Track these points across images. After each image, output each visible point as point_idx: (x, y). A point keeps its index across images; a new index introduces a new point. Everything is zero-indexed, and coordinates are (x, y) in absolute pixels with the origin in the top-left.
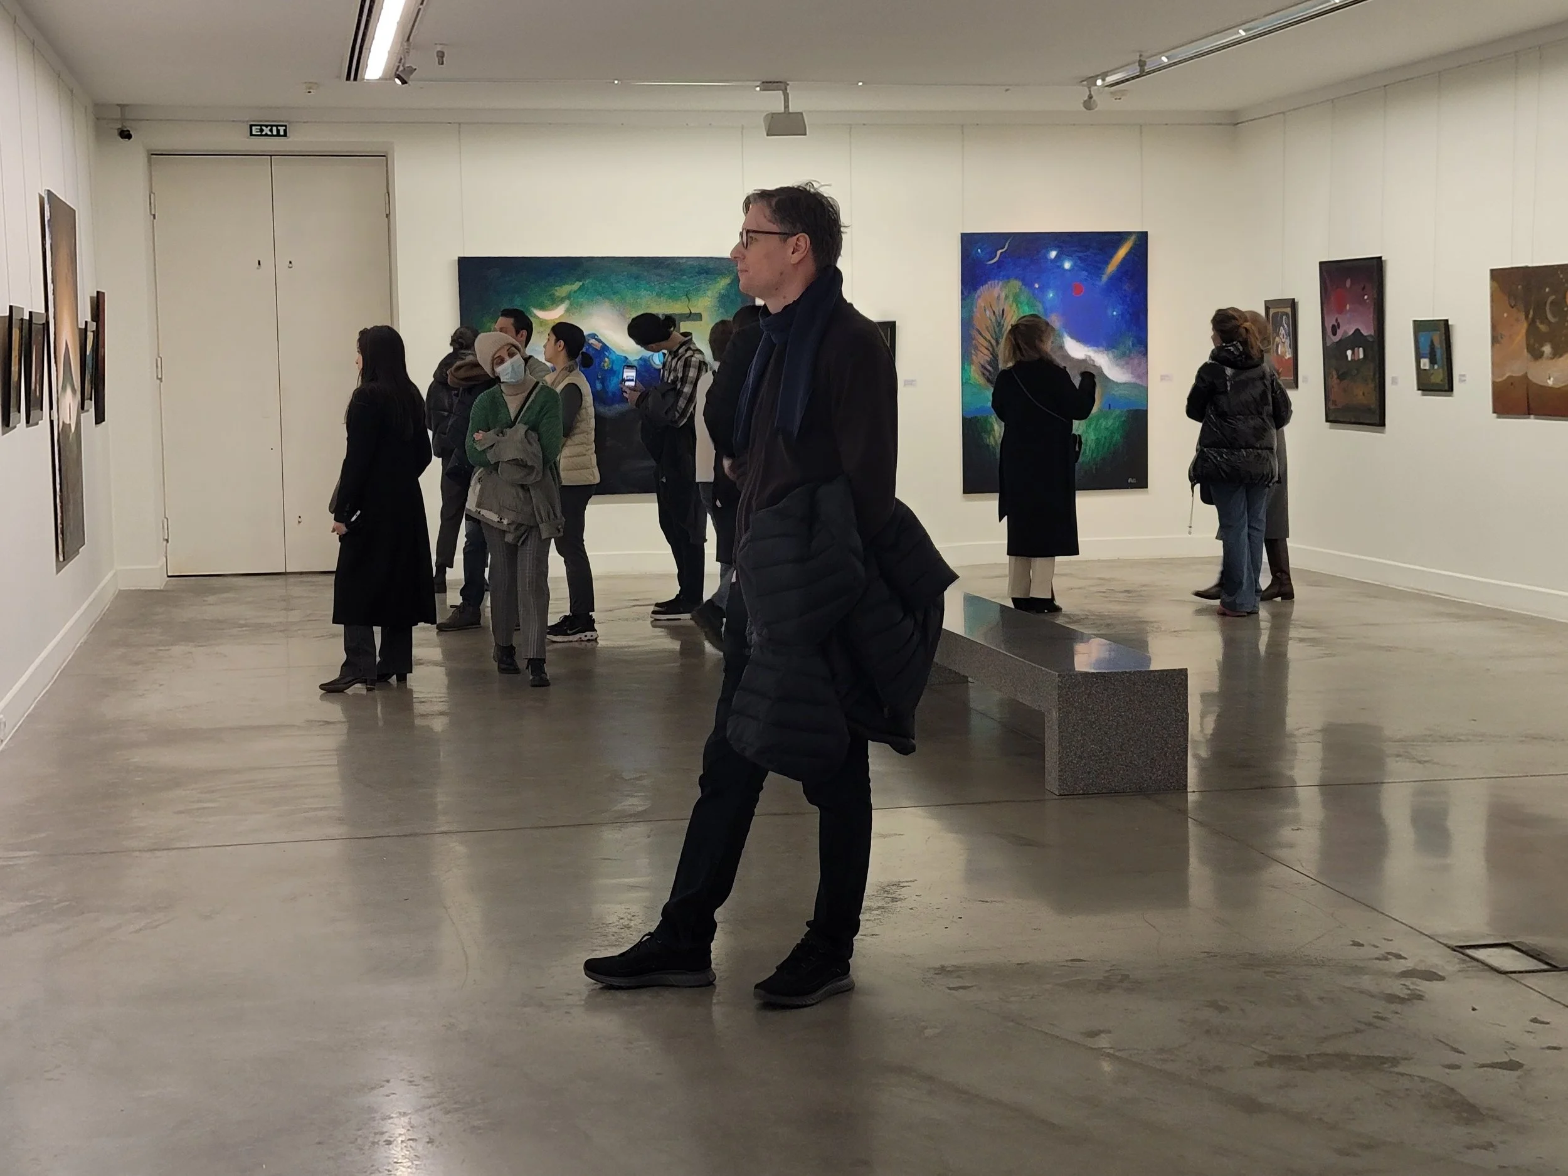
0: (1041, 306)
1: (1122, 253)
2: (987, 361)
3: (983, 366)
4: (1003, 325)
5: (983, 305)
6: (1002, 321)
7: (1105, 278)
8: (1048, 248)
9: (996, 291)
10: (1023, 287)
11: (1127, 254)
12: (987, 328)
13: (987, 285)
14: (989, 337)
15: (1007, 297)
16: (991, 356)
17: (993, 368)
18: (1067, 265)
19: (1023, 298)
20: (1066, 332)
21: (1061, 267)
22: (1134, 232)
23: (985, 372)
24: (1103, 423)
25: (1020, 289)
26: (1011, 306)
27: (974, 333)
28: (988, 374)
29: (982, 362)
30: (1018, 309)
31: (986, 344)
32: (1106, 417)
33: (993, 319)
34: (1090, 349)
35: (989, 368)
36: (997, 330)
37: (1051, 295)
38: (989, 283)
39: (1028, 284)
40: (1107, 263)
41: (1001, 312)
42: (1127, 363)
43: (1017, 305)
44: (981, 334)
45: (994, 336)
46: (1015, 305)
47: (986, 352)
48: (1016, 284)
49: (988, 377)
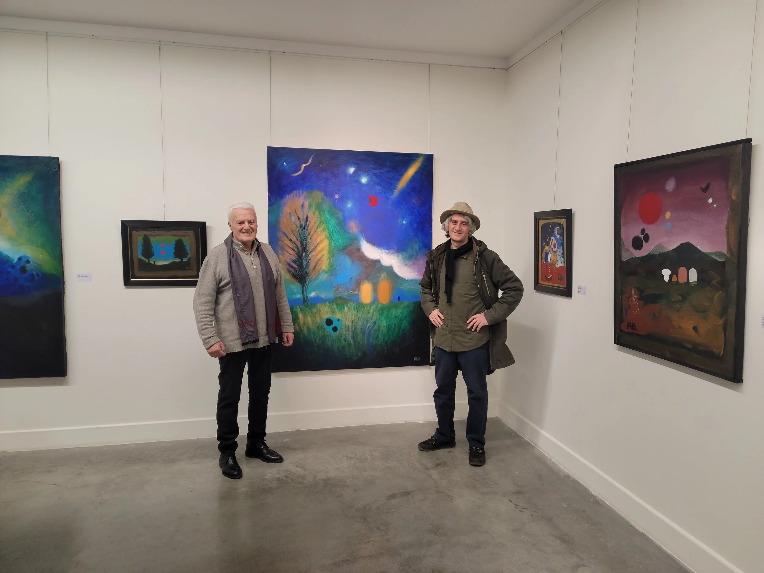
0: (340, 214)
1: (411, 171)
2: (293, 260)
3: (289, 264)
4: (307, 229)
5: (289, 212)
6: (306, 226)
7: (396, 193)
8: (348, 164)
9: (301, 200)
10: (325, 197)
11: (416, 173)
12: (292, 231)
13: (292, 194)
14: (294, 239)
15: (310, 206)
16: (296, 256)
17: (298, 266)
18: (364, 180)
19: (325, 206)
20: (363, 236)
21: (358, 182)
22: (422, 154)
23: (291, 269)
24: (394, 312)
25: (323, 199)
26: (314, 214)
27: (280, 235)
28: (293, 271)
29: (288, 260)
30: (321, 216)
31: (291, 245)
32: (396, 307)
33: (298, 223)
34: (383, 251)
35: (294, 265)
36: (301, 233)
37: (350, 205)
38: (295, 192)
39: (329, 194)
40: (398, 179)
41: (305, 219)
42: (414, 264)
43: (319, 213)
44: (286, 236)
45: (299, 238)
46: (317, 213)
47: (292, 252)
48: (318, 195)
49: (293, 273)
